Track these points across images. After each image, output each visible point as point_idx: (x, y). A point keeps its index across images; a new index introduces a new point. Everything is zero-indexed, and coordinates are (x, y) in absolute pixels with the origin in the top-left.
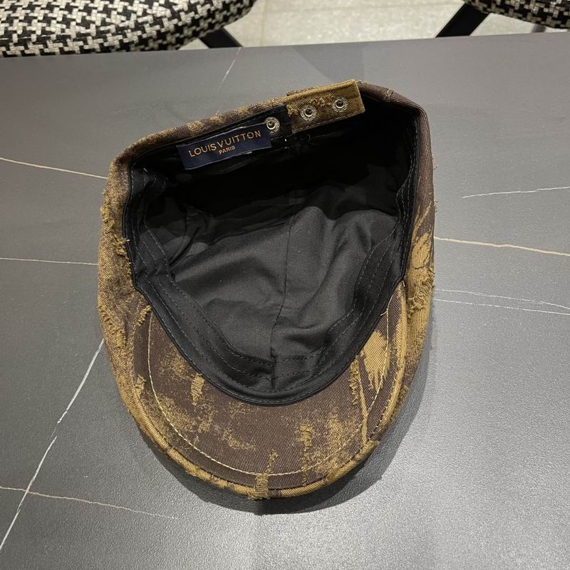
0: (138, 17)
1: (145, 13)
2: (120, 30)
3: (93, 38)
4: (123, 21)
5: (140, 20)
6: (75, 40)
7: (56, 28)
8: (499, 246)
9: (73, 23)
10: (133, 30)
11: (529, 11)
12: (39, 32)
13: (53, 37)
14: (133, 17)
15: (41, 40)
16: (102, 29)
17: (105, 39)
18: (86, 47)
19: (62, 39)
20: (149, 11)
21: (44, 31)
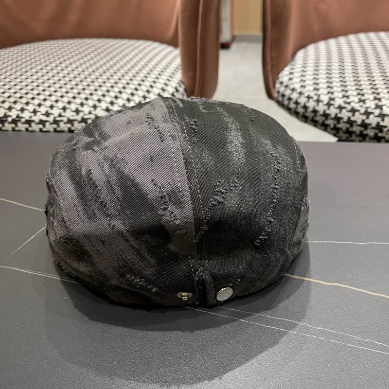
0: (85, 115)
1: (90, 113)
2: (70, 121)
3: (51, 124)
4: (73, 116)
5: (86, 117)
6: (37, 124)
7: (26, 115)
8: (328, 284)
9: (39, 114)
10: (79, 122)
11: (367, 135)
12: (14, 117)
13: (23, 120)
14: (81, 114)
15: (14, 122)
16: (58, 119)
17: (58, 126)
18: (44, 129)
19: (29, 122)
20: (93, 112)
21: (18, 116)
